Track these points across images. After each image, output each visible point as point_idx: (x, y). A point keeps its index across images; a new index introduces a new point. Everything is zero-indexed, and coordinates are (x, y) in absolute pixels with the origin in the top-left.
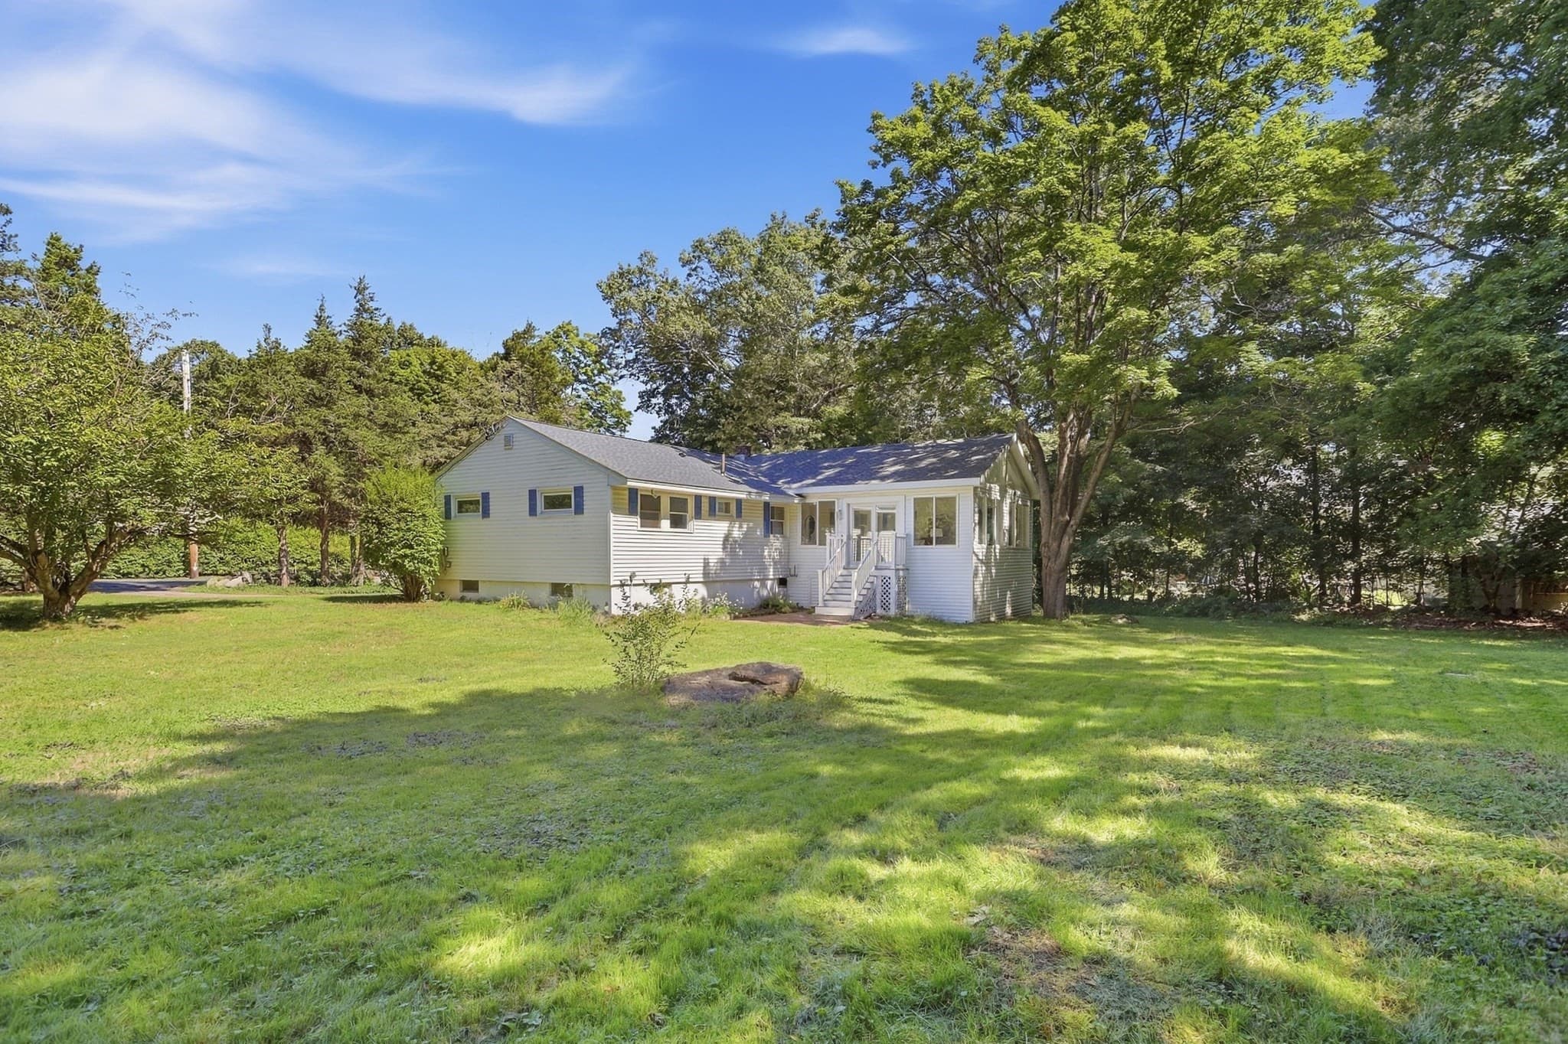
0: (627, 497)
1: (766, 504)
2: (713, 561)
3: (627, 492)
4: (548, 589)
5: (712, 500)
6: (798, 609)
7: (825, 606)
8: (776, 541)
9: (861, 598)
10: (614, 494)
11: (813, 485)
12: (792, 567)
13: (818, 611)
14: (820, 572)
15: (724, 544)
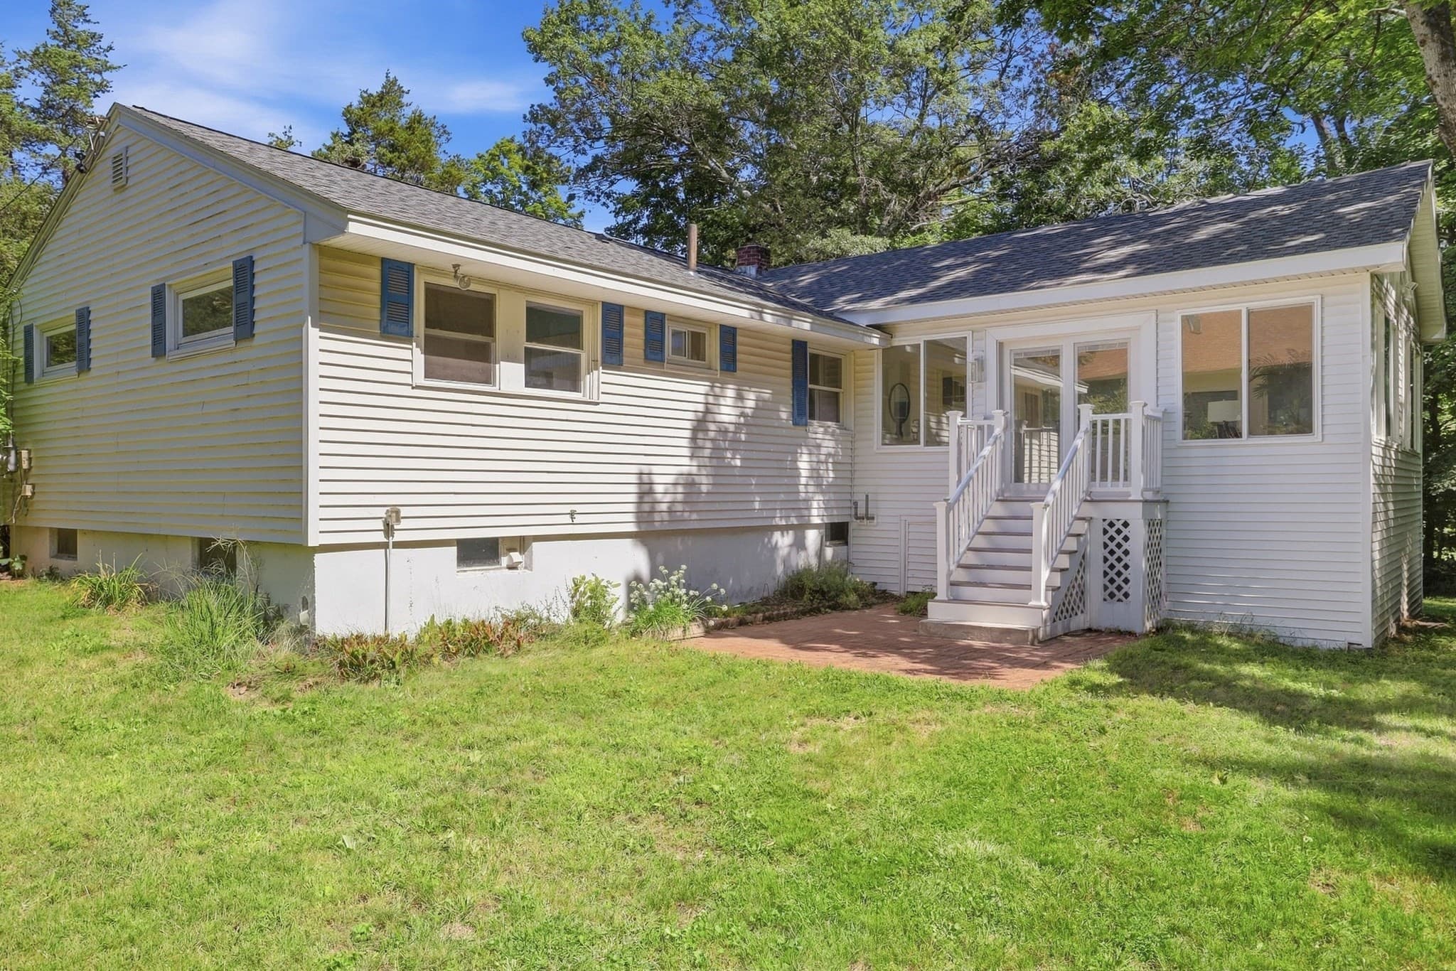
0: (376, 285)
1: (799, 347)
2: (662, 482)
3: (375, 271)
4: (188, 555)
5: (655, 321)
6: (876, 596)
7: (956, 600)
8: (821, 433)
9: (1057, 581)
10: (323, 270)
11: (913, 300)
12: (860, 498)
13: (938, 612)
14: (941, 508)
15: (694, 439)
